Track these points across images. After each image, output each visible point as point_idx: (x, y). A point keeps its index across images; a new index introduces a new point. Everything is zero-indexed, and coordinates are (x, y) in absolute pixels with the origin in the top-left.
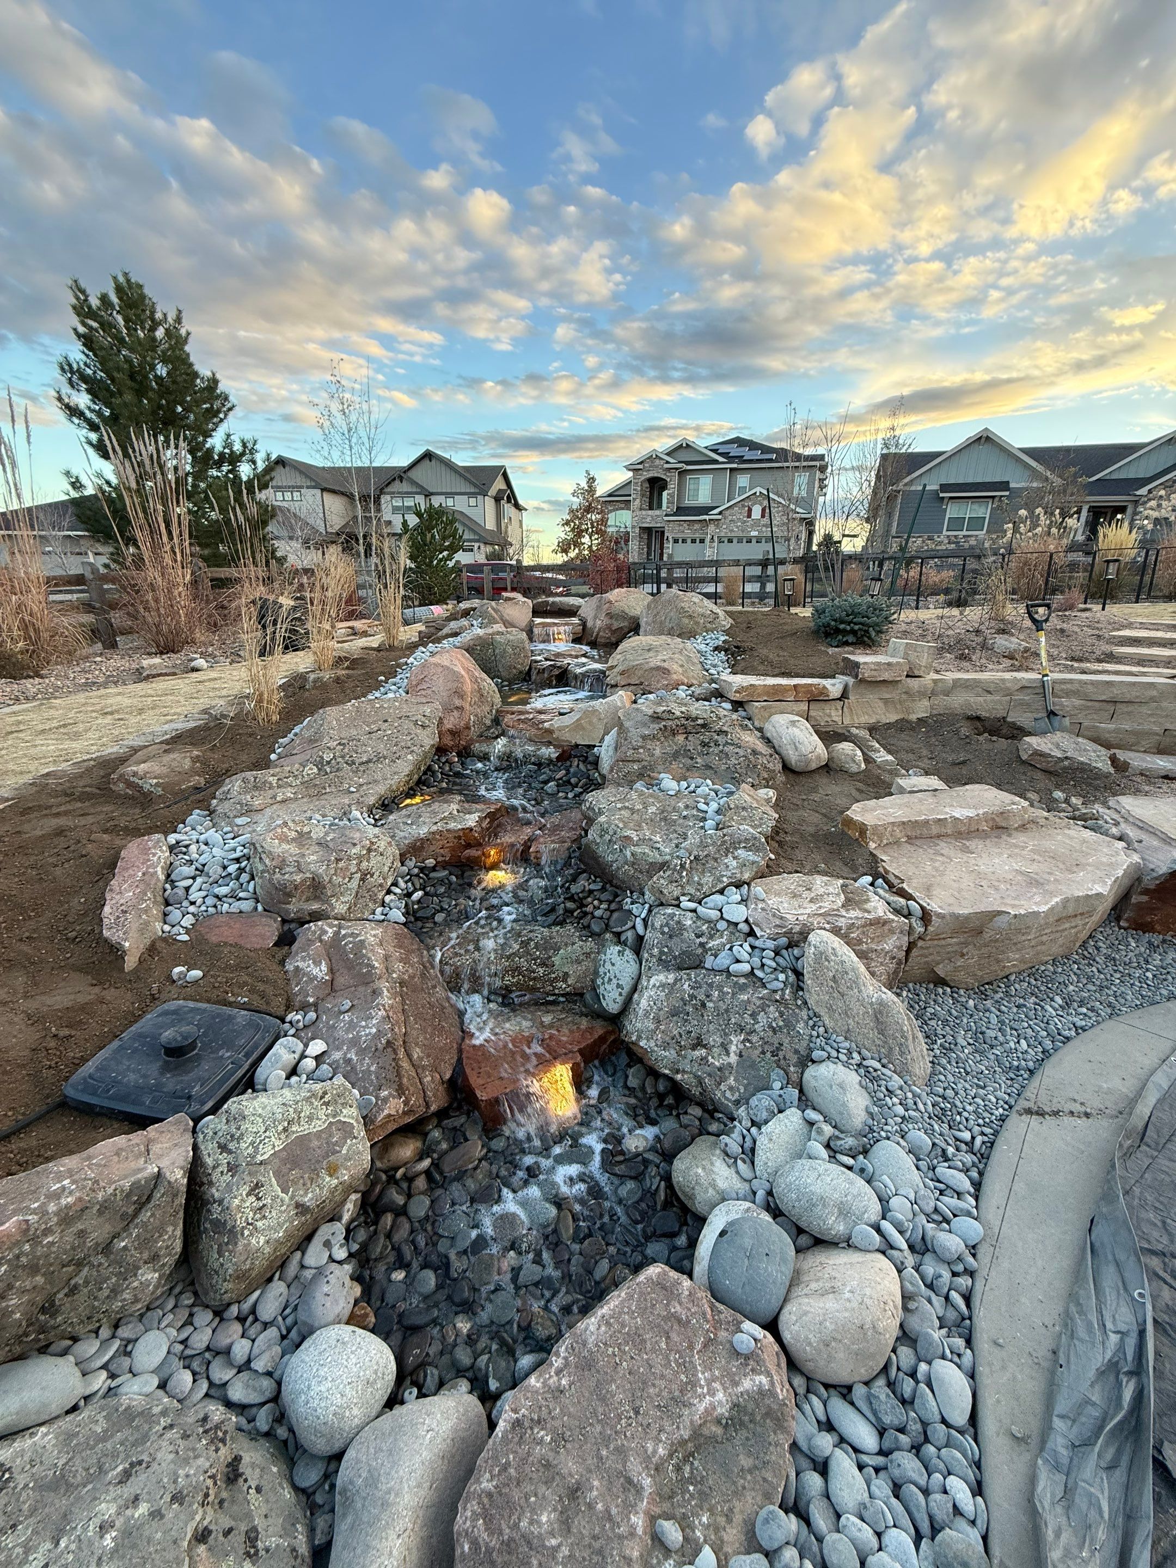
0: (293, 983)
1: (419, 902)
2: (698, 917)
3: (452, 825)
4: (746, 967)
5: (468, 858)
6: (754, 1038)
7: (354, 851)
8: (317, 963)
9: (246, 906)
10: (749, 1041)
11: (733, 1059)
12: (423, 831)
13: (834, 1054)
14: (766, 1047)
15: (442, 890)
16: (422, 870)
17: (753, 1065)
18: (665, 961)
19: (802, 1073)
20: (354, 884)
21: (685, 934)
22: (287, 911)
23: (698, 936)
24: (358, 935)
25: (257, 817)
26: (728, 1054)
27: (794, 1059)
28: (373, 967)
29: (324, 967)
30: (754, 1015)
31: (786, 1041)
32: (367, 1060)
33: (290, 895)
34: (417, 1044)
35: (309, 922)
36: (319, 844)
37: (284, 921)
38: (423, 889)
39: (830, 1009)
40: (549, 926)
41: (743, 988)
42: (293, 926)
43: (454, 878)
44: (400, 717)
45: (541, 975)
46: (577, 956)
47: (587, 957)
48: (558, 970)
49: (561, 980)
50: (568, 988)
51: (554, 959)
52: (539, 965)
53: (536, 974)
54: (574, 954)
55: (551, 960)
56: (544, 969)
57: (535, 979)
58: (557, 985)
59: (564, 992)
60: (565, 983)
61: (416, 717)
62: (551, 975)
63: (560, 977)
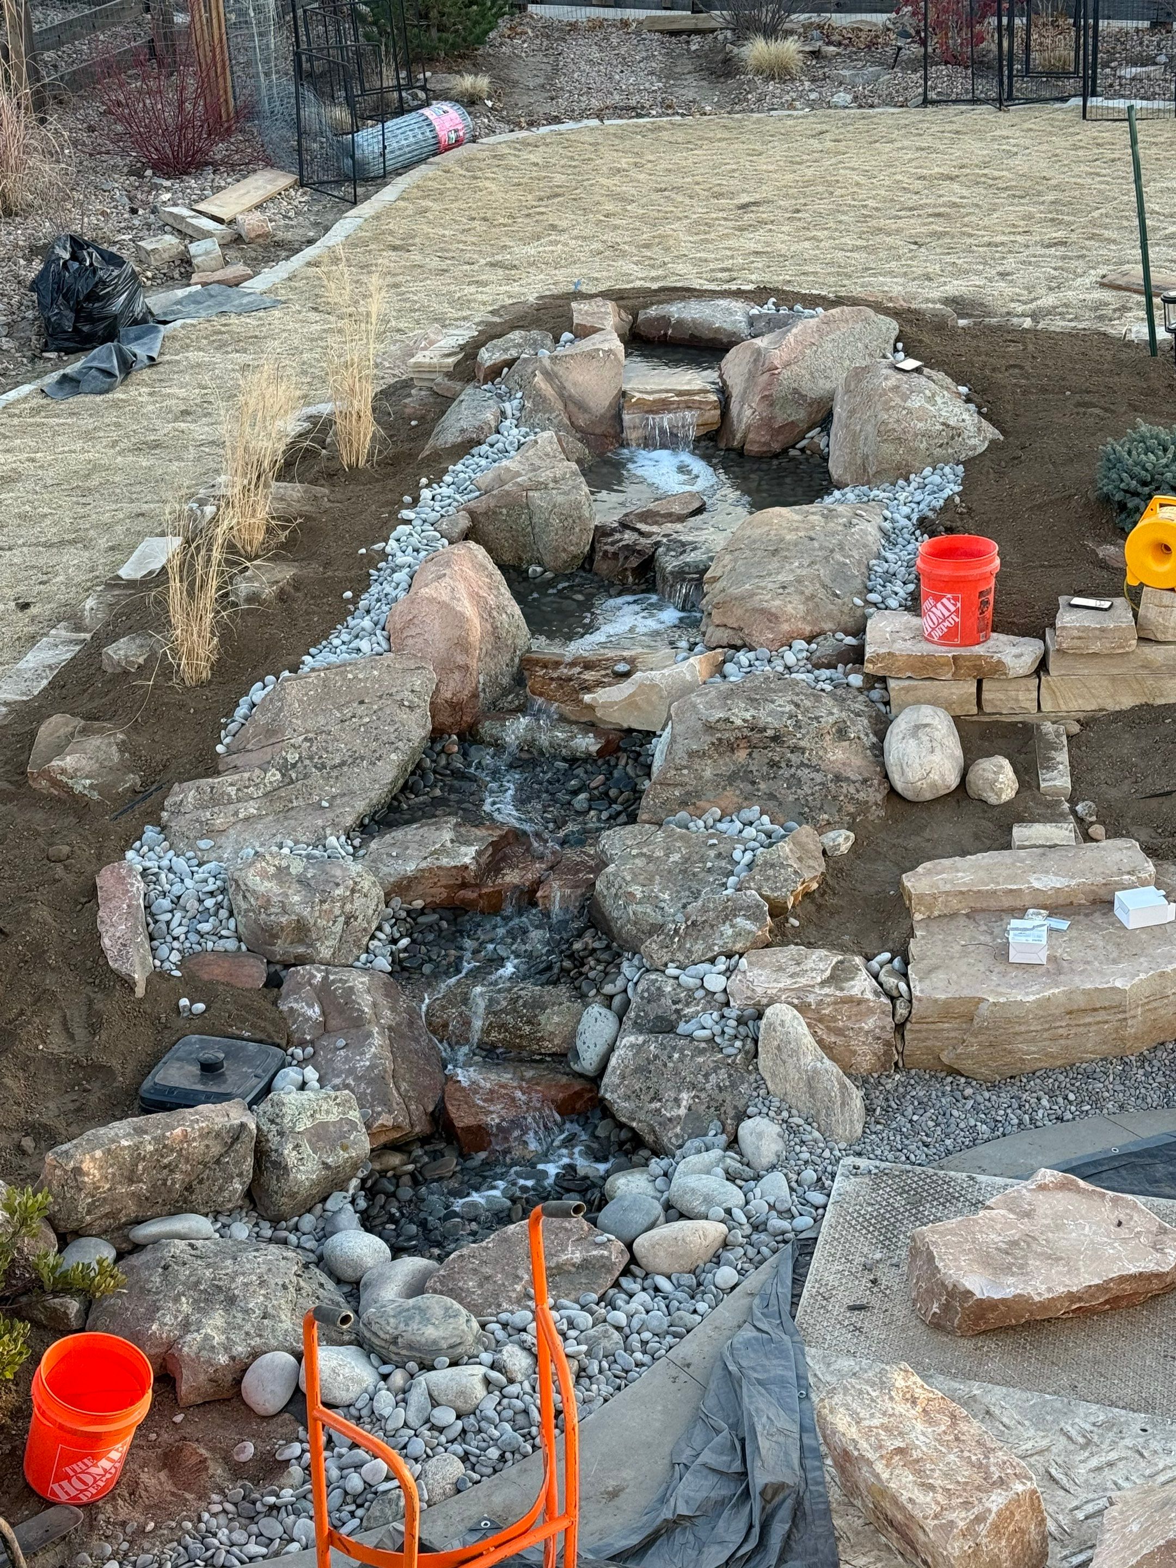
0: (290, 1022)
1: (405, 950)
2: (679, 985)
3: (445, 861)
4: (707, 1033)
5: (462, 900)
6: (703, 1095)
7: (337, 892)
8: (311, 1006)
9: (231, 945)
10: (698, 1097)
11: (682, 1111)
12: (411, 868)
13: (765, 1110)
14: (712, 1103)
15: (431, 937)
16: (409, 912)
17: (698, 1118)
18: (640, 1025)
19: (738, 1126)
20: (339, 927)
21: (663, 1000)
22: (273, 952)
23: (675, 1003)
24: (346, 981)
25: (222, 840)
26: (679, 1106)
27: (732, 1113)
28: (363, 1011)
29: (317, 1009)
30: (706, 1076)
31: (729, 1099)
32: (363, 1085)
33: (276, 936)
34: (404, 1080)
35: (295, 965)
36: (300, 881)
37: (269, 963)
38: (410, 936)
39: (774, 1075)
40: (542, 985)
41: (702, 1052)
42: (278, 967)
43: (444, 924)
44: (380, 697)
45: (527, 1033)
46: (563, 1016)
47: (573, 1018)
48: (544, 1029)
49: (547, 1039)
50: (554, 1048)
51: (541, 1017)
52: (525, 1023)
53: (522, 1032)
54: (560, 1013)
55: (537, 1019)
56: (530, 1027)
57: (521, 1037)
58: (543, 1045)
59: (550, 1052)
60: (551, 1043)
61: (401, 695)
62: (537, 1034)
63: (546, 1036)
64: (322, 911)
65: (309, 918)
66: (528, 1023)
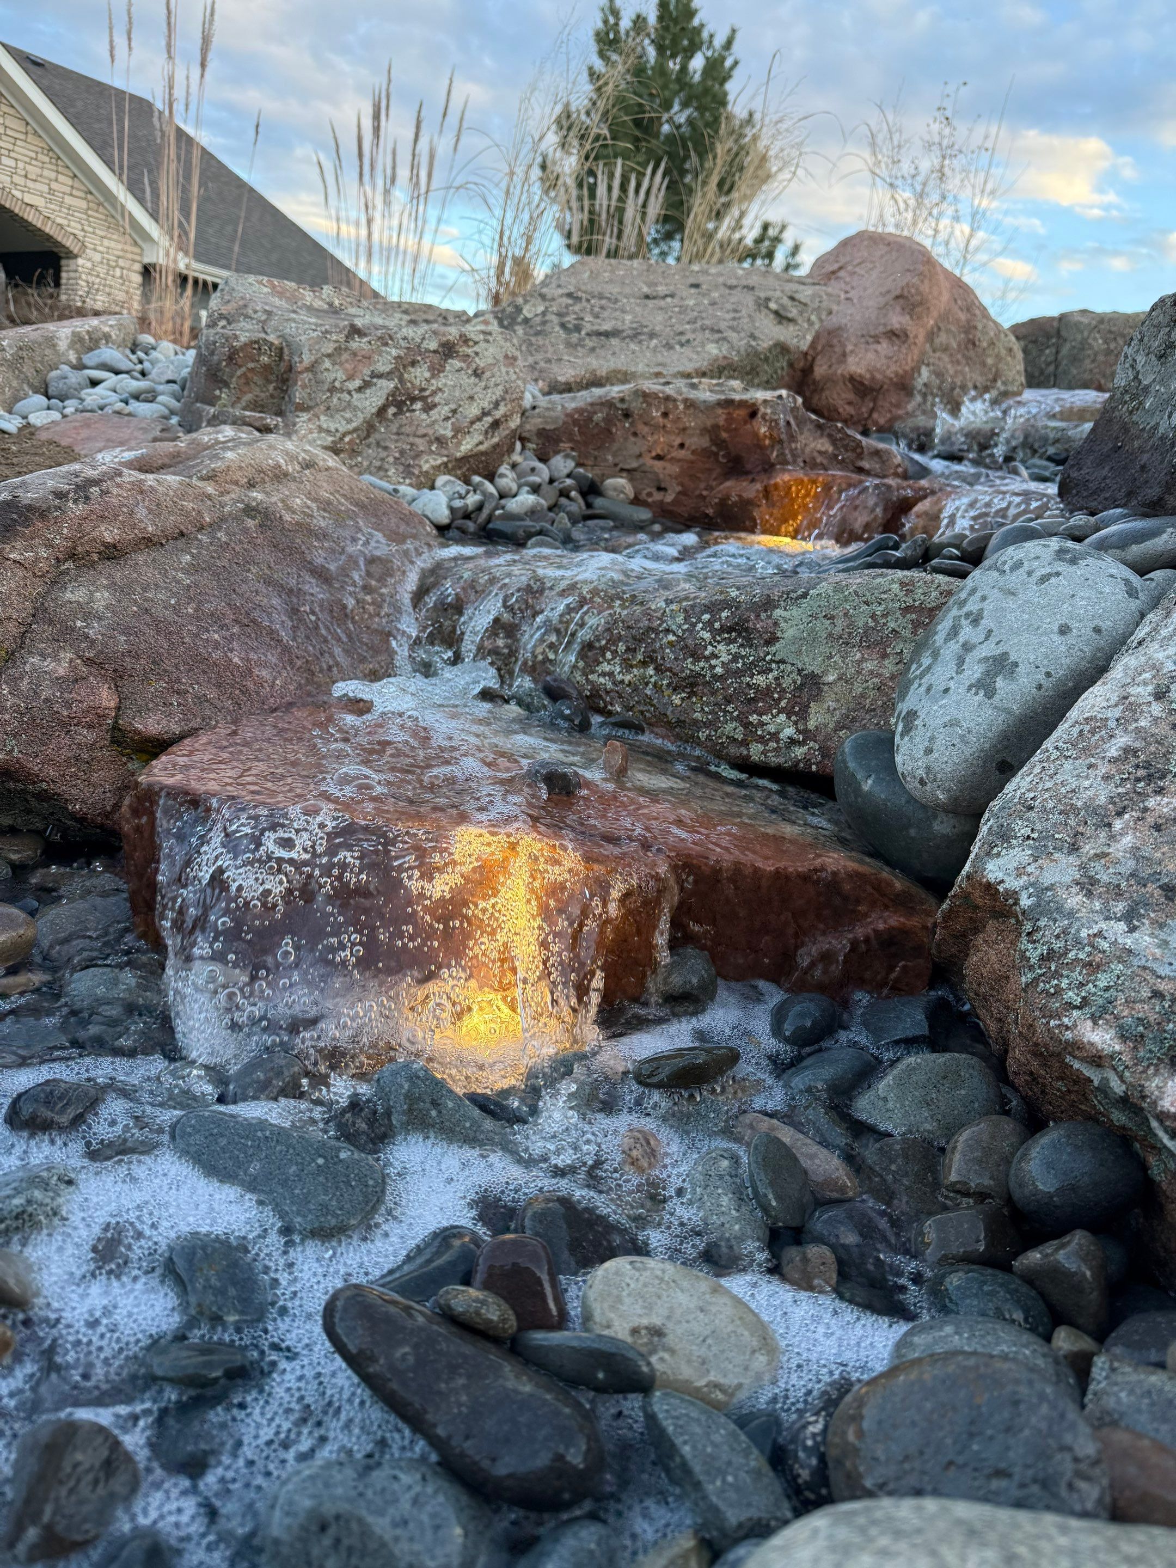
7: (407, 332)
16: (585, 489)
33: (217, 378)
44: (731, 288)
45: (719, 670)
46: (873, 616)
47: (916, 625)
48: (782, 661)
49: (783, 704)
50: (801, 744)
51: (785, 614)
52: (722, 630)
53: (702, 664)
54: (867, 603)
55: (769, 617)
56: (733, 648)
57: (692, 685)
58: (762, 724)
59: (781, 760)
60: (796, 723)
61: (770, 294)
62: (752, 676)
63: (784, 691)
64: (346, 349)
65: (305, 351)
66: (730, 630)
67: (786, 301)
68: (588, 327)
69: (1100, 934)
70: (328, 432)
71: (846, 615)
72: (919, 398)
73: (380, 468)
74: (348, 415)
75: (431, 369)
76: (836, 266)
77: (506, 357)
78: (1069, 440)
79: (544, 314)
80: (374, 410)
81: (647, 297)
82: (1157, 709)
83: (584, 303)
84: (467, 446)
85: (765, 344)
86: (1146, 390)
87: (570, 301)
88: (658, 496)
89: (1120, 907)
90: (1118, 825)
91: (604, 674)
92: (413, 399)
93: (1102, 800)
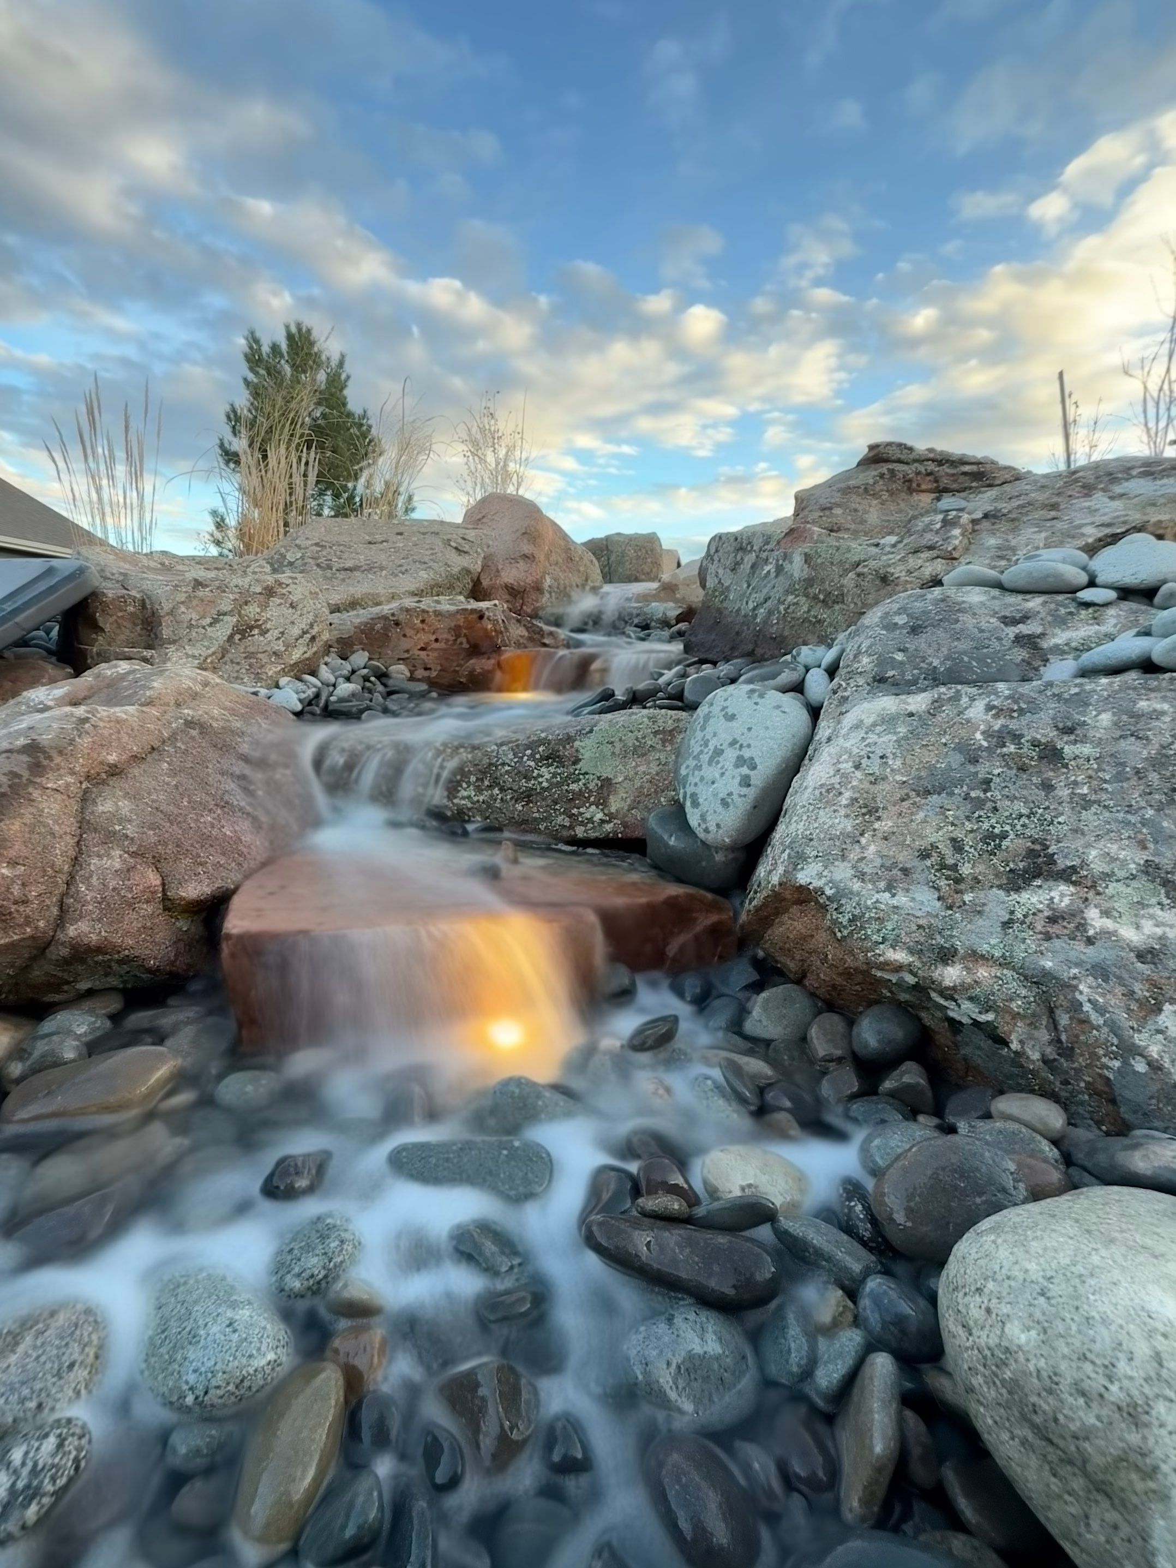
2: (1008, 590)
5: (471, 676)
7: (237, 582)
16: (378, 674)
20: (221, 633)
21: (966, 619)
22: (84, 655)
23: (1011, 622)
44: (424, 534)
45: (545, 784)
46: (637, 739)
47: (664, 741)
48: (586, 773)
49: (592, 799)
50: (609, 822)
51: (581, 744)
52: (542, 759)
53: (533, 782)
54: (631, 732)
55: (572, 747)
56: (552, 769)
57: (529, 796)
58: (581, 814)
59: (597, 834)
60: (602, 810)
61: (449, 537)
62: (568, 785)
63: (591, 791)
64: (195, 597)
65: (163, 600)
66: (547, 758)
67: (460, 540)
68: (336, 566)
69: (877, 901)
70: (194, 657)
71: (620, 740)
72: (547, 595)
73: (237, 678)
74: (206, 644)
75: (260, 606)
76: (480, 516)
77: (311, 593)
78: (645, 614)
79: (302, 558)
80: (225, 638)
81: (370, 543)
82: (859, 774)
83: (329, 550)
84: (296, 655)
85: (456, 570)
86: (728, 588)
87: (319, 549)
88: (426, 674)
89: (882, 885)
90: (863, 841)
91: (463, 798)
92: (252, 628)
93: (849, 829)
